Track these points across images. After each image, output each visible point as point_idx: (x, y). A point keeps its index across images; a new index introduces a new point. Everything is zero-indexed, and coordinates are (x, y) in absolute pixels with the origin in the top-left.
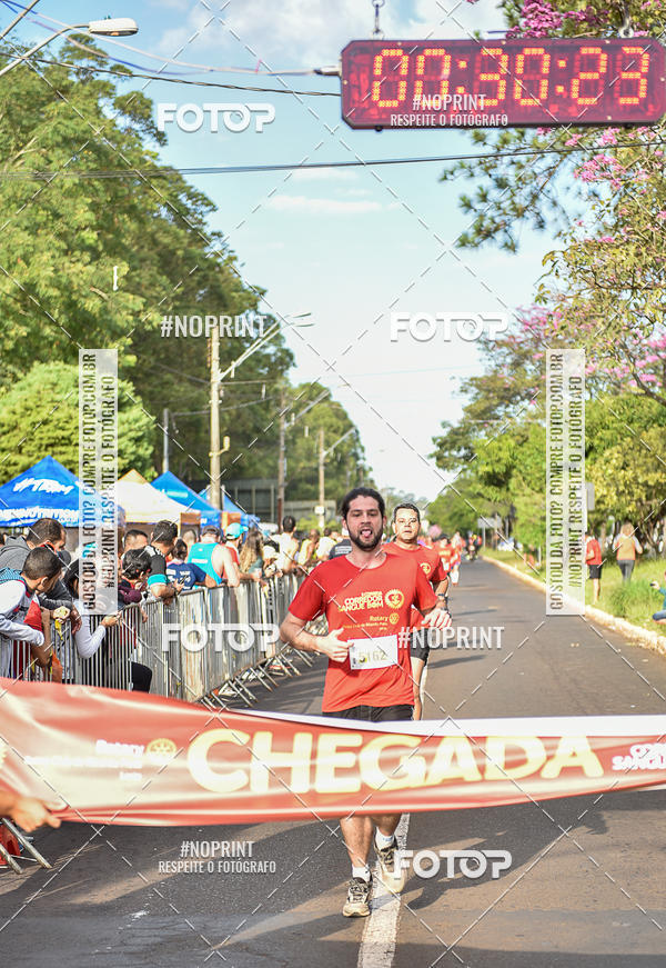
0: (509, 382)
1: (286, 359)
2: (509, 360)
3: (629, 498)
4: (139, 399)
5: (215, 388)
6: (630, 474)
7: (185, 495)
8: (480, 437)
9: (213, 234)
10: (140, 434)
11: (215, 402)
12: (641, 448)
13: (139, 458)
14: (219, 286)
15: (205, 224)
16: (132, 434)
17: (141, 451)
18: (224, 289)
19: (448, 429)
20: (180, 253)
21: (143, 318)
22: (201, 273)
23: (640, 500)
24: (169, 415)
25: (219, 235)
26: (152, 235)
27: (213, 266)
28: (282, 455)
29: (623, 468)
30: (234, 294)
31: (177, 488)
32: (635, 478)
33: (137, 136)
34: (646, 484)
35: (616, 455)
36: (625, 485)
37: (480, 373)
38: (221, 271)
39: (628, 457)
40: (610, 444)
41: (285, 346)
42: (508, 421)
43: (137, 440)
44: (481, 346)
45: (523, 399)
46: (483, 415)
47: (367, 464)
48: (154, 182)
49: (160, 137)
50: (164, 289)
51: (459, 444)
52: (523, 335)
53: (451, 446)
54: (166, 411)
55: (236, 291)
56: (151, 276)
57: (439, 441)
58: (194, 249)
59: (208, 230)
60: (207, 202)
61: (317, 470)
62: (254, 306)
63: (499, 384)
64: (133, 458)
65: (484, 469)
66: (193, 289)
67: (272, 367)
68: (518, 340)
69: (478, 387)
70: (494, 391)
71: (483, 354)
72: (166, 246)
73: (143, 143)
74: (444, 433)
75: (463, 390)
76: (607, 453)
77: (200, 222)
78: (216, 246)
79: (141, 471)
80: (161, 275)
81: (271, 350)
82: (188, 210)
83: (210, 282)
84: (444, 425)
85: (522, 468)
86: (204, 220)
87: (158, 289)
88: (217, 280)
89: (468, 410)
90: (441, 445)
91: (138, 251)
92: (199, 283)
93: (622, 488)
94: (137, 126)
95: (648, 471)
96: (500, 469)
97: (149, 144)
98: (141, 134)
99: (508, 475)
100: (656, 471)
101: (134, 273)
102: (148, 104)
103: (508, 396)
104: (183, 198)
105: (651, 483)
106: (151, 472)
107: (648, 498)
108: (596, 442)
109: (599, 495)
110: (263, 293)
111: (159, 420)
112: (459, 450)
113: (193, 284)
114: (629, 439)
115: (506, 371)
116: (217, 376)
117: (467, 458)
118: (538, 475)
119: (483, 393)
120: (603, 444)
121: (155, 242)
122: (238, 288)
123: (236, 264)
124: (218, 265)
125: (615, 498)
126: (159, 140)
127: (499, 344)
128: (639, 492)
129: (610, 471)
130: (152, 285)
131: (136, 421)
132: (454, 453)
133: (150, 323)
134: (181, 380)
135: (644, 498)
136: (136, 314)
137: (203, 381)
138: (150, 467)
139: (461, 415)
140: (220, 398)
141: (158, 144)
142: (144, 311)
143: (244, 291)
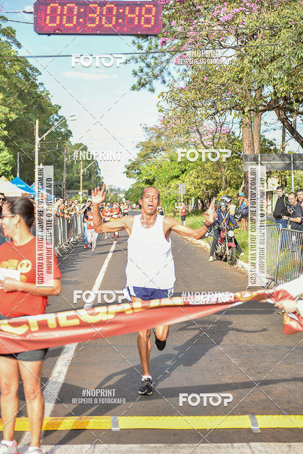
0: (155, 144)
1: (69, 134)
2: (155, 135)
3: (199, 189)
4: (6, 148)
5: (37, 144)
6: (199, 180)
7: (24, 186)
8: (144, 165)
9: (40, 84)
10: (7, 162)
11: (37, 150)
12: (204, 170)
13: (6, 171)
14: (41, 105)
15: (37, 80)
16: (3, 162)
17: (7, 169)
18: (44, 105)
19: (131, 162)
20: (26, 91)
21: (8, 116)
22: (34, 99)
23: (203, 190)
24: (20, 155)
25: (42, 84)
26: (15, 84)
27: (40, 96)
28: (65, 171)
29: (197, 178)
30: (48, 108)
31: (21, 184)
32: (202, 182)
33: (10, 44)
34: (205, 184)
35: (194, 173)
36: (198, 185)
37: (144, 140)
38: (43, 99)
39: (199, 174)
40: (193, 168)
41: (68, 129)
42: (155, 159)
43: (5, 164)
44: (144, 130)
45: (160, 151)
46: (145, 157)
47: (101, 176)
48: (16, 63)
49: (19, 45)
50: (20, 105)
51: (135, 168)
52: (160, 126)
53: (132, 169)
54: (18, 153)
55: (49, 107)
56: (14, 100)
57: (127, 167)
58: (32, 90)
59: (37, 82)
60: (37, 71)
61: (79, 177)
62: (56, 113)
63: (151, 145)
64: (3, 171)
65: (144, 178)
66: (31, 106)
67: (63, 136)
68: (159, 128)
69: (143, 146)
70: (149, 147)
71: (145, 133)
72: (20, 88)
73: (12, 47)
74: (129, 163)
75: (137, 147)
76: (191, 172)
77: (35, 79)
78: (41, 89)
79: (7, 177)
80: (18, 99)
81: (63, 130)
82: (30, 74)
83: (38, 103)
84: (130, 160)
85: (158, 177)
86: (36, 78)
87: (17, 105)
88: (41, 102)
89: (139, 155)
90: (128, 168)
91: (9, 90)
92: (34, 103)
93: (196, 186)
94: (9, 41)
95: (207, 179)
96: (151, 178)
97: (14, 47)
98: (11, 44)
99: (154, 180)
100: (210, 179)
101: (7, 99)
102: (14, 32)
103: (155, 150)
104: (28, 69)
105: (208, 184)
106: (12, 177)
107: (207, 190)
108: (187, 168)
109: (187, 188)
110: (60, 108)
111: (15, 157)
112: (135, 170)
113: (31, 104)
114: (200, 167)
115: (154, 139)
116: (38, 139)
117: (138, 174)
118: (164, 180)
119: (146, 148)
120: (190, 168)
121: (16, 86)
122: (50, 105)
123: (49, 96)
124: (42, 96)
125: (194, 190)
126: (18, 46)
127: (151, 129)
128: (203, 187)
129: (192, 179)
130: (15, 103)
131: (5, 157)
132: (134, 171)
133: (12, 118)
134: (26, 141)
135: (205, 190)
136: (6, 114)
137: (33, 141)
138: (11, 175)
139: (136, 157)
140: (39, 148)
141: (18, 48)
142: (9, 113)
143: (52, 107)
